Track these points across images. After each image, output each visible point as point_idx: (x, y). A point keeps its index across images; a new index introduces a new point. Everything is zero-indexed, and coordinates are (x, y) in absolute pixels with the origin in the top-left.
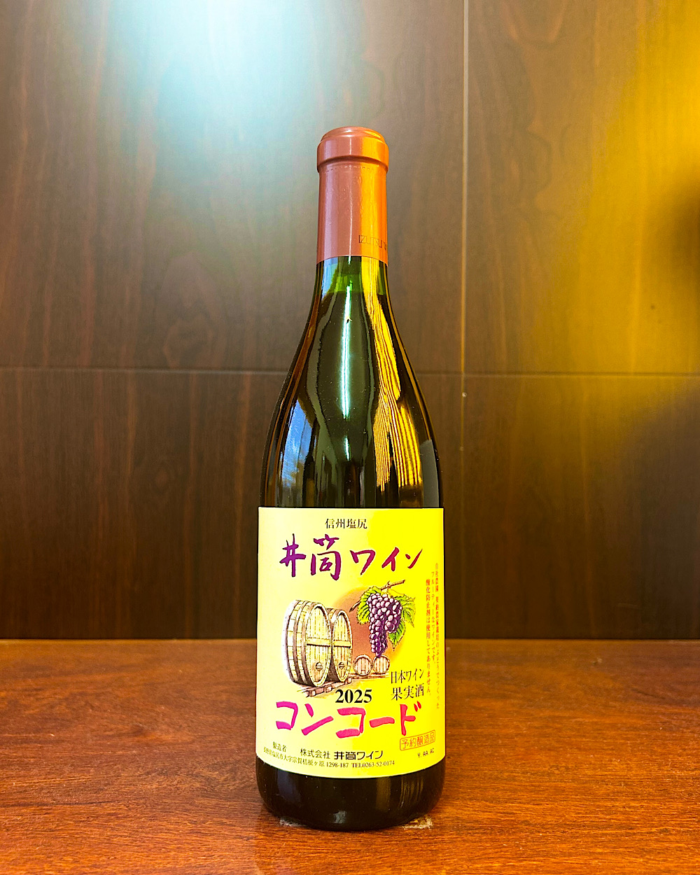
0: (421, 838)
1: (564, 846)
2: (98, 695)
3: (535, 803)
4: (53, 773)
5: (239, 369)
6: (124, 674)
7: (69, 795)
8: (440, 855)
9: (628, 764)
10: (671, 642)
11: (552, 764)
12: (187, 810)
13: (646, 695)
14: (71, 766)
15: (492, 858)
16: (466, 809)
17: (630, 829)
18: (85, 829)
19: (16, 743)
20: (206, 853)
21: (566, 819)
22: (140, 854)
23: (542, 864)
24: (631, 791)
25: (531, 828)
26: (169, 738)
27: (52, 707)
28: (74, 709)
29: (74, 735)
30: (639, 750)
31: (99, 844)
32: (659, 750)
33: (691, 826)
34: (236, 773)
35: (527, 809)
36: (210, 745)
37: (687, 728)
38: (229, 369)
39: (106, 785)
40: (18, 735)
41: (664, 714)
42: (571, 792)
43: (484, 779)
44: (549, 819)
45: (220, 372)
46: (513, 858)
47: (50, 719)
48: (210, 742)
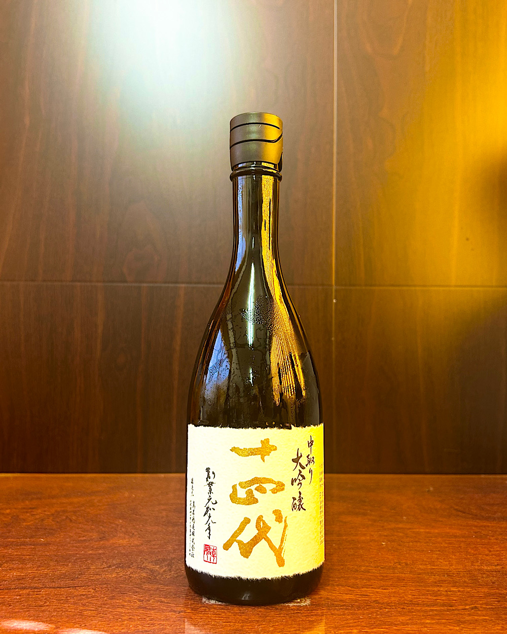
0: (302, 612)
1: (403, 618)
2: (75, 512)
3: (384, 588)
4: (42, 566)
5: (176, 282)
6: (93, 497)
7: (54, 582)
8: (315, 624)
9: (450, 561)
10: (483, 476)
11: (396, 561)
12: (137, 592)
13: (464, 513)
14: (55, 561)
15: (352, 626)
16: (334, 592)
17: (451, 606)
18: (65, 605)
19: (17, 546)
20: (149, 622)
21: (406, 600)
22: (102, 623)
23: (387, 630)
24: (451, 580)
25: (381, 605)
26: (124, 542)
27: (43, 520)
28: (58, 522)
29: (58, 540)
30: (458, 552)
31: (74, 616)
32: (472, 552)
33: (494, 605)
34: (172, 567)
35: (377, 592)
36: (153, 547)
37: (493, 536)
38: (169, 283)
39: (80, 574)
40: (18, 540)
41: (476, 526)
42: (409, 580)
43: (347, 571)
44: (393, 599)
45: (163, 285)
46: (366, 627)
47: (41, 529)
48: (154, 545)
